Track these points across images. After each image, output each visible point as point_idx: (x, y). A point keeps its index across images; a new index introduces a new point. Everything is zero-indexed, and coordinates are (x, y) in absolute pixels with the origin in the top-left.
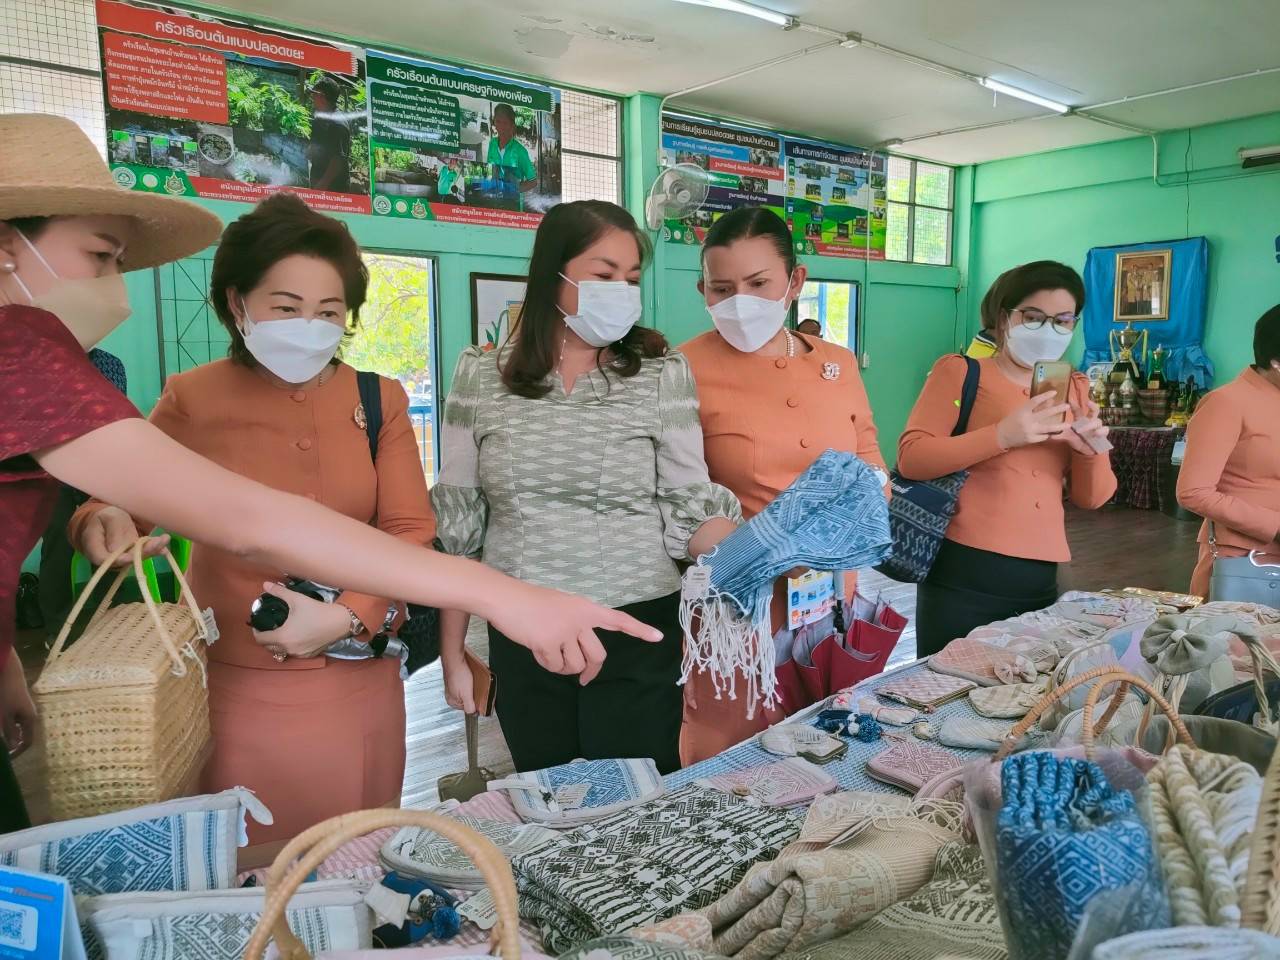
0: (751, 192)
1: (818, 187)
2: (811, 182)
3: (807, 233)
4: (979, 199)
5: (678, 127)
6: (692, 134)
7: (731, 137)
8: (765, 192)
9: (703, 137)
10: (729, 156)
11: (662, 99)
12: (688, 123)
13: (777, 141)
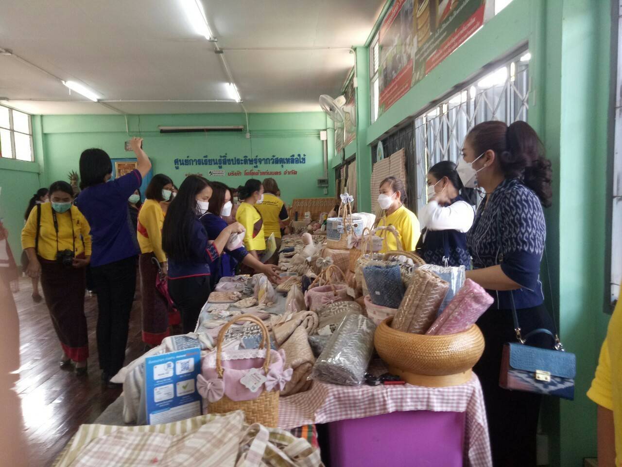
4: (45, 132)
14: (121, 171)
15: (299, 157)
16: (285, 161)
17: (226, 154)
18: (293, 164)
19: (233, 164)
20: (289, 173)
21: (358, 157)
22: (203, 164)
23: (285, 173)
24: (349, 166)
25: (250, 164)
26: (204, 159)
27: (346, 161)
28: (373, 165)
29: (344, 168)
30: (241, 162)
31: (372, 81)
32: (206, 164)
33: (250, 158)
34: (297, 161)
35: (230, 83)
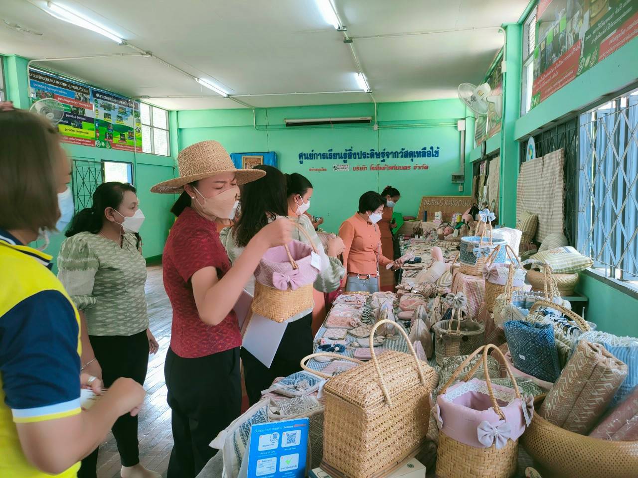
0: (77, 115)
1: (110, 115)
2: (106, 112)
3: (106, 138)
4: (180, 127)
5: (35, 76)
6: (44, 81)
7: (65, 85)
8: (84, 115)
9: (50, 83)
10: (64, 94)
11: (29, 61)
12: (41, 75)
13: (88, 89)
14: (247, 165)
15: (431, 150)
16: (416, 154)
17: (352, 147)
18: (424, 158)
19: (359, 158)
20: (420, 167)
21: (503, 152)
22: (327, 158)
23: (415, 168)
24: (490, 162)
25: (377, 158)
26: (329, 153)
27: (488, 155)
28: (521, 164)
29: (485, 164)
30: (367, 156)
31: (526, 65)
32: (331, 158)
33: (377, 152)
34: (430, 154)
35: (359, 73)
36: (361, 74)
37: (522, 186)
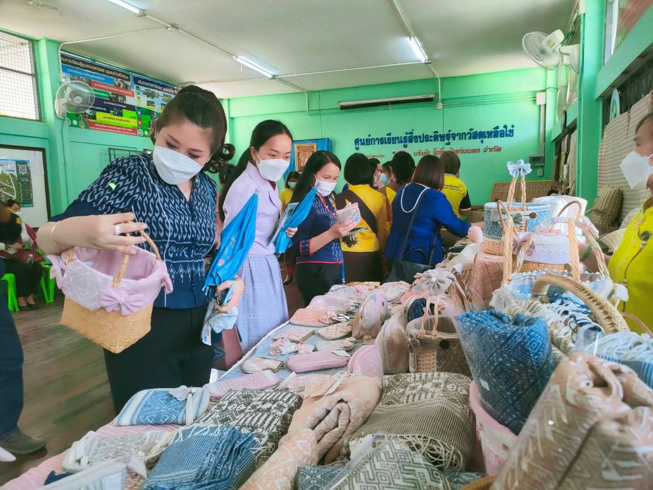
0: (116, 102)
1: (153, 103)
2: (150, 99)
3: (149, 127)
4: (231, 116)
5: (70, 61)
6: (79, 67)
7: (103, 70)
8: (125, 102)
9: (86, 68)
10: (102, 81)
11: (60, 44)
12: (76, 60)
13: (129, 76)
14: (300, 154)
15: (505, 129)
16: (486, 135)
17: (413, 130)
18: (496, 139)
19: (421, 142)
20: (491, 150)
22: (386, 143)
23: (485, 150)
24: (572, 135)
25: (441, 141)
26: (387, 137)
27: (569, 128)
28: (603, 128)
29: (566, 140)
30: (430, 139)
32: (389, 143)
33: (442, 134)
34: (503, 134)
35: (410, 38)
36: (412, 38)
37: (605, 156)
